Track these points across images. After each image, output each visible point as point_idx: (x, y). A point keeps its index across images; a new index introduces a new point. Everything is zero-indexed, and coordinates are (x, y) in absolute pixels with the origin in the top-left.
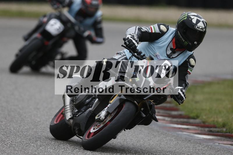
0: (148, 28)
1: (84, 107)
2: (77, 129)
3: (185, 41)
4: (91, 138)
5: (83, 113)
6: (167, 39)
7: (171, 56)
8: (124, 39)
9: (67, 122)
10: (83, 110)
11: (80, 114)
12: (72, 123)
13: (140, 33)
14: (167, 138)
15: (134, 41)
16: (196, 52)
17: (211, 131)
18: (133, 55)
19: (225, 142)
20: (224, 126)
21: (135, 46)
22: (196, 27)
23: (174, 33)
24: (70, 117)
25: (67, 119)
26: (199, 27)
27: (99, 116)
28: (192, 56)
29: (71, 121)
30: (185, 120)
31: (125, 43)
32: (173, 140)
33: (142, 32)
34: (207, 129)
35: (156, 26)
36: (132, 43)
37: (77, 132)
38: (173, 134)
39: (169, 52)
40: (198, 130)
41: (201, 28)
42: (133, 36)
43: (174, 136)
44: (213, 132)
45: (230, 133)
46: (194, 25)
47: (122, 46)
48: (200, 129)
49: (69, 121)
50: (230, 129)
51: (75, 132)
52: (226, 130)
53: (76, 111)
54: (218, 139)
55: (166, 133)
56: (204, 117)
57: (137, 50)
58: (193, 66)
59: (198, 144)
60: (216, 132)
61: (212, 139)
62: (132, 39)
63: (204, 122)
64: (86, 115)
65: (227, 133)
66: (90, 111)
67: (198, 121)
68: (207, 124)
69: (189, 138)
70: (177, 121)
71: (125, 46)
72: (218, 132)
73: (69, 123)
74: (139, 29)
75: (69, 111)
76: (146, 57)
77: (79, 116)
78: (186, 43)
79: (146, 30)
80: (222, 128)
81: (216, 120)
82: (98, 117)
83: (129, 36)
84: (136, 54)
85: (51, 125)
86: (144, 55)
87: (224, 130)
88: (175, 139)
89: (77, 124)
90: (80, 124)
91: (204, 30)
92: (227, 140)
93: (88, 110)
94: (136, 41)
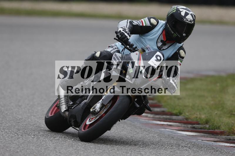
0: (139, 22)
1: (79, 100)
2: (73, 121)
3: (174, 33)
4: (87, 130)
5: (78, 105)
6: (158, 31)
7: (162, 48)
8: (116, 33)
9: (62, 114)
10: (78, 102)
11: (76, 107)
12: (67, 115)
13: (131, 26)
14: (150, 135)
15: (126, 34)
16: (185, 44)
17: (194, 128)
18: (126, 48)
19: (209, 139)
20: (207, 122)
21: (128, 38)
22: (185, 19)
23: (164, 25)
24: (65, 109)
25: (63, 111)
26: (188, 20)
27: (94, 108)
28: (181, 48)
29: (67, 113)
30: (168, 117)
31: (117, 36)
32: (156, 137)
33: (133, 25)
34: (190, 126)
35: (146, 19)
36: (124, 36)
37: (73, 124)
38: (156, 131)
39: (160, 44)
40: (181, 127)
41: (189, 20)
42: (125, 29)
43: (157, 133)
44: (196, 129)
45: (212, 129)
46: (182, 18)
47: (115, 39)
48: (183, 125)
49: (64, 113)
50: (213, 125)
51: (71, 124)
52: (209, 127)
53: (71, 103)
54: (201, 136)
55: (149, 130)
56: (187, 114)
57: (129, 43)
58: (183, 58)
59: (181, 141)
60: (199, 129)
61: (195, 136)
62: (124, 32)
63: (187, 119)
64: (81, 107)
65: (210, 129)
66: (85, 103)
67: (180, 117)
68: (190, 120)
69: (172, 135)
70: (160, 118)
71: (117, 39)
72: (201, 129)
73: (64, 115)
74: (131, 23)
75: (64, 103)
76: (138, 50)
77: (74, 108)
78: (175, 35)
79: (137, 23)
80: (205, 124)
81: (199, 116)
82: (93, 110)
83: (121, 29)
84: (128, 46)
85: (47, 117)
86: (136, 47)
87: (207, 126)
88: (157, 135)
89: (72, 116)
90: (76, 116)
91: (193, 22)
92: (211, 136)
93: (83, 102)
94: (128, 34)
